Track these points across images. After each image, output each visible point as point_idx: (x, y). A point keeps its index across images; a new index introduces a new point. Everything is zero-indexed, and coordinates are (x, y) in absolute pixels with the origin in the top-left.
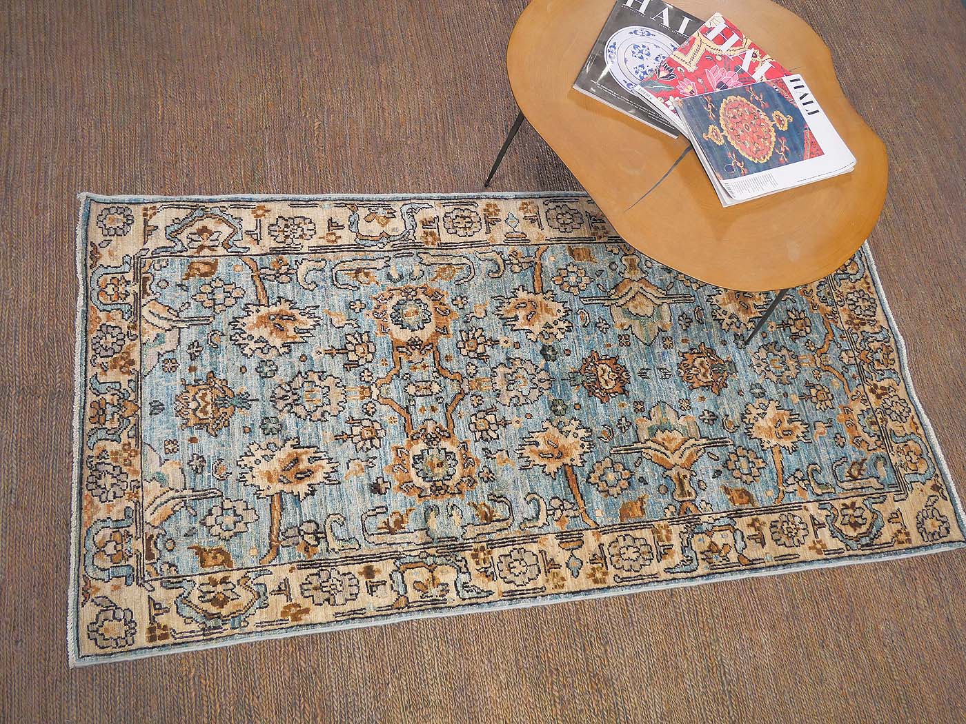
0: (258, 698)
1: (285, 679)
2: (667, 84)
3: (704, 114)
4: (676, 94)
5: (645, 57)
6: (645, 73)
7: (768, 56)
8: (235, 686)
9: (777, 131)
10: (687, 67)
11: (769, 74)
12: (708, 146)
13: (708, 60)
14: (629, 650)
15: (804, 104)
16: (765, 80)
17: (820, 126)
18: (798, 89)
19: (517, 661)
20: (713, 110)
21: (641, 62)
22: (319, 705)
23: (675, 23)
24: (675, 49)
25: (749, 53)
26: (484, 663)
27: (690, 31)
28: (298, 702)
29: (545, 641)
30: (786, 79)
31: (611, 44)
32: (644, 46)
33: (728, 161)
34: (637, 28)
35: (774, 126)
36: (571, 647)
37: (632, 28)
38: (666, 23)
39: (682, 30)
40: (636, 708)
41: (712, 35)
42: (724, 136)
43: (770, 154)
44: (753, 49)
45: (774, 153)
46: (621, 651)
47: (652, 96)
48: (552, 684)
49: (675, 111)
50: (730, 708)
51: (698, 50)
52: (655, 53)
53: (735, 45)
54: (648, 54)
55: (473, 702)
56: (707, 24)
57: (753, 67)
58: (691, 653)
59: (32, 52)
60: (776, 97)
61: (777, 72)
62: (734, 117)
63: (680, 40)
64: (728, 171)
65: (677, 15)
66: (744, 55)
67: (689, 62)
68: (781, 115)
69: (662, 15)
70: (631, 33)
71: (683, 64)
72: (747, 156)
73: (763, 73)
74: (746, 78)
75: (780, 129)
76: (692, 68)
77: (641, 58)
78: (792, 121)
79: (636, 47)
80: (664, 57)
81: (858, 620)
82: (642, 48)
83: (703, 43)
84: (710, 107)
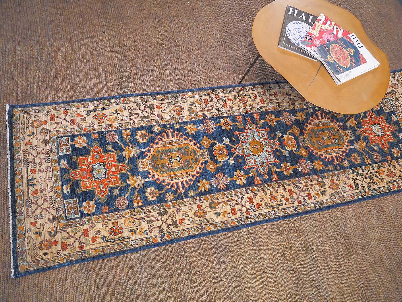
2: (310, 42)
3: (325, 52)
4: (314, 45)
5: (300, 32)
6: (301, 38)
7: (341, 28)
9: (350, 55)
10: (315, 35)
11: (343, 34)
12: (329, 63)
13: (322, 32)
15: (357, 44)
16: (342, 37)
17: (364, 52)
18: (354, 39)
20: (328, 50)
21: (299, 34)
23: (307, 19)
24: (310, 28)
25: (335, 27)
27: (313, 21)
30: (350, 36)
31: (288, 29)
32: (299, 28)
33: (336, 68)
34: (295, 22)
35: (349, 53)
38: (304, 19)
39: (310, 21)
41: (321, 22)
42: (333, 59)
43: (350, 64)
44: (336, 26)
45: (351, 63)
47: (306, 47)
49: (315, 52)
51: (318, 28)
52: (303, 30)
53: (329, 25)
54: (301, 31)
56: (319, 18)
57: (337, 32)
60: (348, 43)
61: (346, 33)
62: (335, 52)
63: (311, 25)
64: (337, 72)
65: (308, 15)
66: (333, 28)
67: (316, 33)
68: (351, 49)
69: (302, 16)
70: (293, 24)
72: (342, 66)
73: (341, 35)
74: (336, 37)
76: (317, 35)
77: (299, 33)
78: (354, 51)
79: (296, 29)
80: (307, 32)
82: (298, 29)
83: (319, 25)
84: (326, 49)
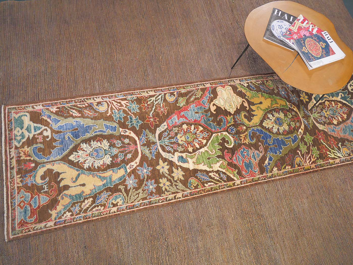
0: (165, 225)
1: (172, 220)
2: (290, 36)
3: (301, 44)
4: (293, 39)
5: (282, 28)
6: (283, 33)
7: (316, 26)
8: (158, 223)
9: (322, 48)
11: (317, 31)
12: (303, 53)
13: (300, 29)
14: (267, 207)
15: (328, 40)
16: (316, 33)
17: (334, 46)
18: (326, 35)
19: (236, 211)
20: (304, 43)
21: (281, 30)
22: (182, 226)
23: (289, 18)
24: (290, 26)
25: (311, 26)
26: (227, 213)
27: (294, 20)
28: (176, 226)
29: (243, 205)
30: (323, 33)
31: (272, 25)
32: (281, 25)
33: (309, 57)
34: (279, 20)
35: (321, 46)
36: (251, 207)
37: (278, 20)
38: (286, 18)
39: (291, 20)
40: (271, 223)
41: (300, 21)
42: (307, 50)
43: (321, 54)
46: (265, 207)
47: (286, 39)
48: (247, 217)
49: (293, 43)
50: (297, 221)
51: (297, 26)
52: (285, 27)
53: (307, 24)
55: (225, 224)
56: (298, 18)
57: (313, 29)
58: (285, 206)
59: (77, 42)
60: (321, 38)
61: (319, 31)
62: (309, 44)
63: (291, 23)
64: (310, 60)
65: (289, 16)
66: (309, 27)
67: (295, 29)
68: (322, 43)
69: (285, 16)
70: (277, 22)
71: (293, 30)
72: (314, 55)
73: (316, 32)
74: (311, 33)
75: (323, 47)
76: (296, 31)
77: (281, 29)
78: (325, 45)
79: (279, 26)
80: (287, 28)
81: (331, 194)
82: (281, 26)
83: (298, 24)
84: (302, 42)
